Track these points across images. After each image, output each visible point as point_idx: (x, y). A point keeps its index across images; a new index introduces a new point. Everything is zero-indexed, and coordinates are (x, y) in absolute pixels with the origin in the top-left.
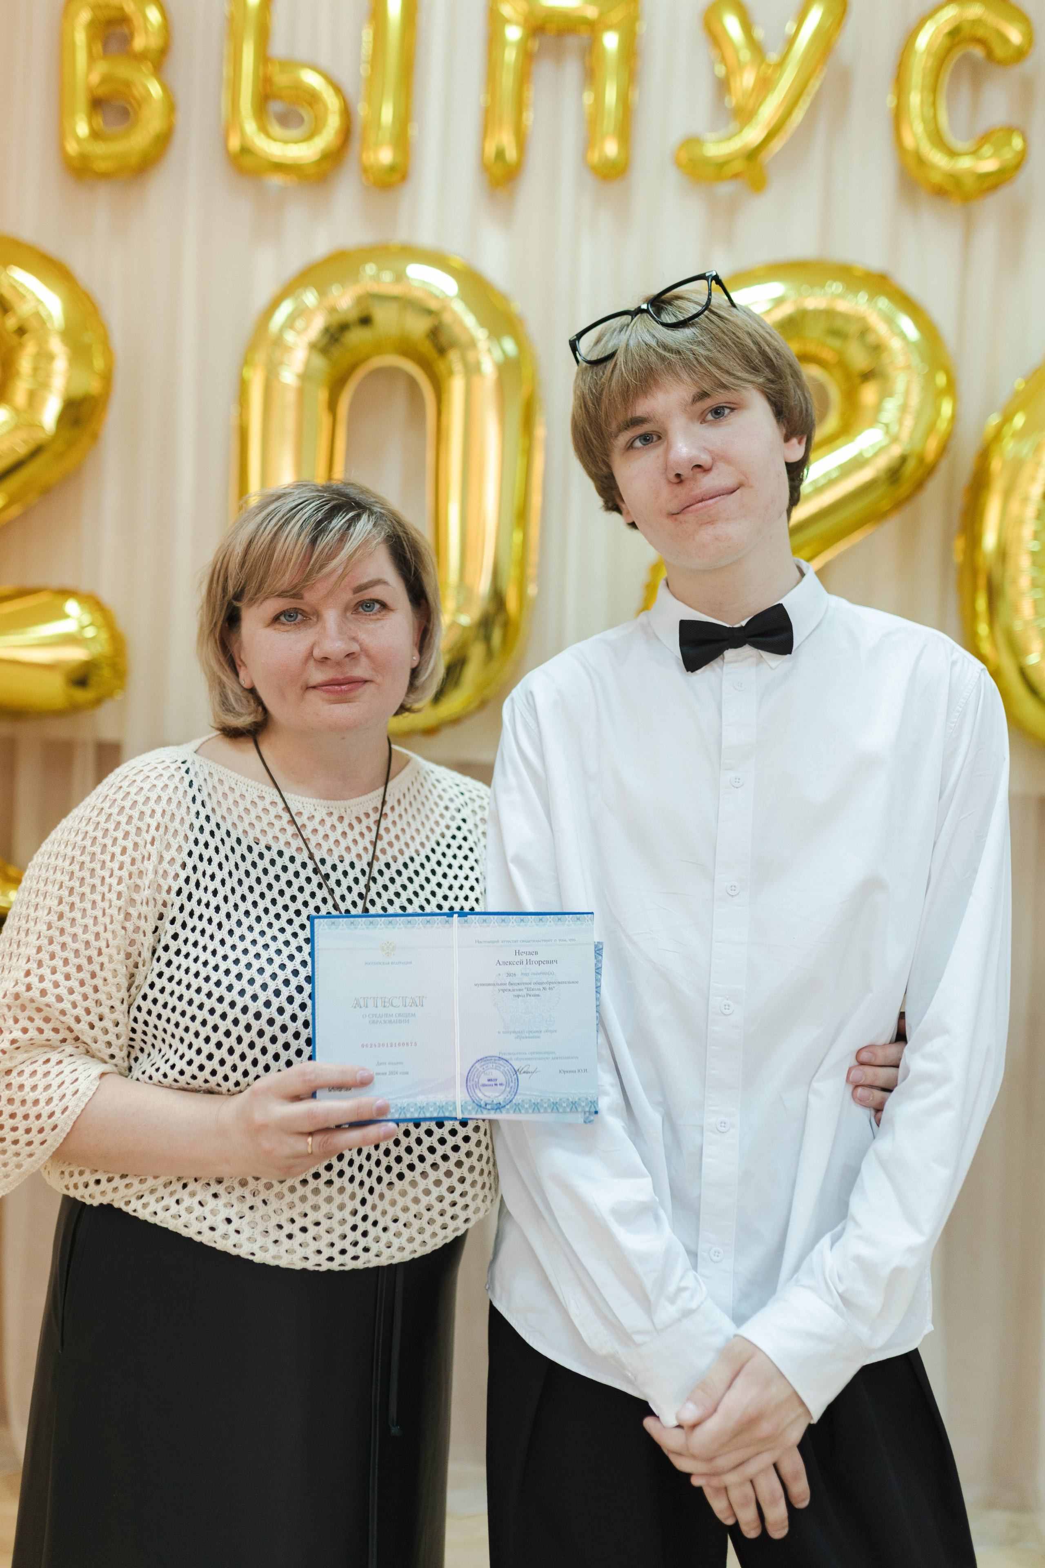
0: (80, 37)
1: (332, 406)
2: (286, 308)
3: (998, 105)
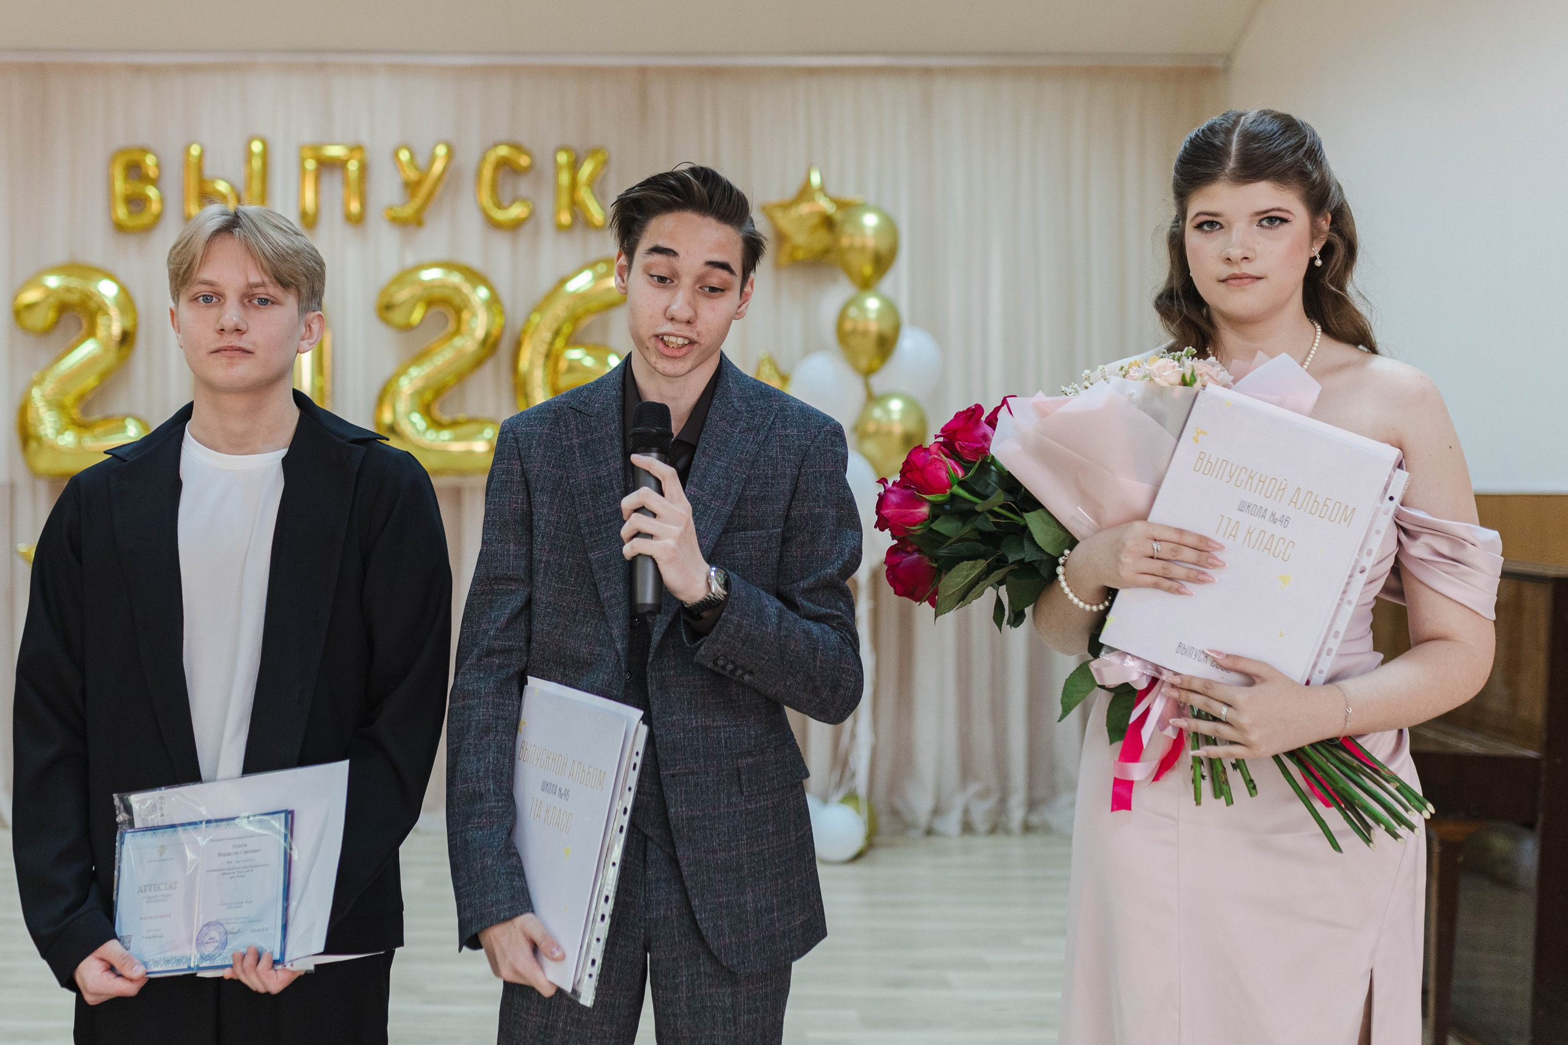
3: (524, 186)
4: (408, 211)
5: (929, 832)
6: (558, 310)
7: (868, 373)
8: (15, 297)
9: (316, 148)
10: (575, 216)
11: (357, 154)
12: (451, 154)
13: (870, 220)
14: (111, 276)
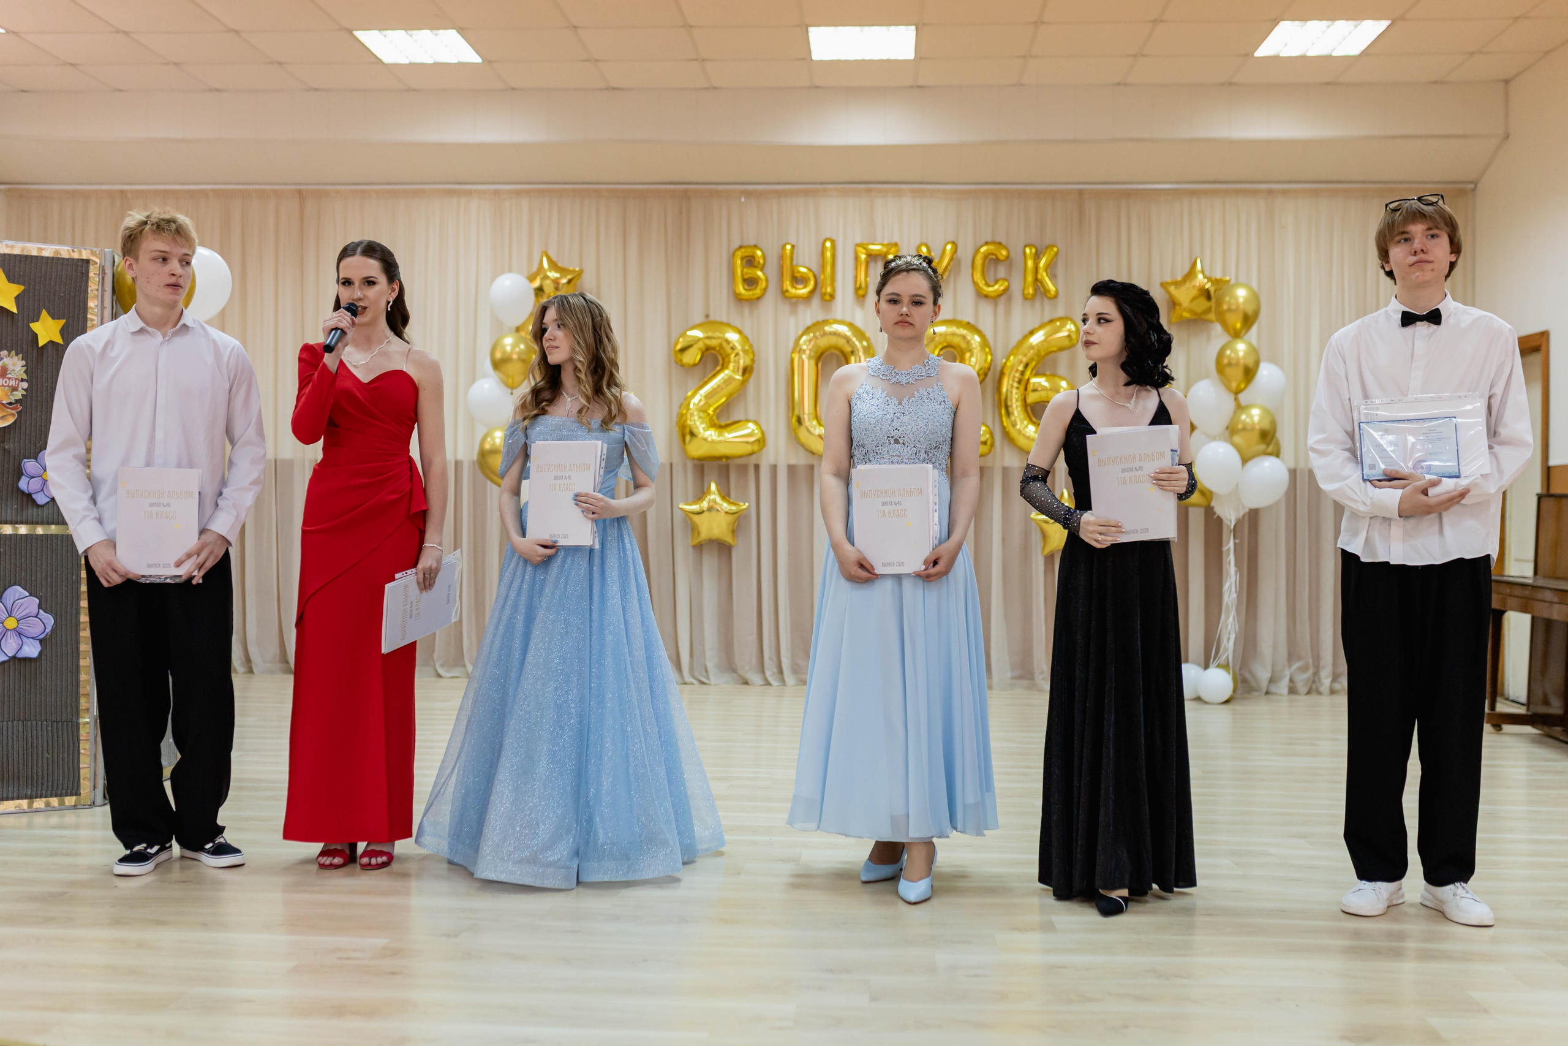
0: (739, 262)
1: (817, 364)
2: (804, 338)
3: (1002, 272)
5: (1267, 693)
6: (1026, 354)
7: (1237, 393)
8: (673, 339)
9: (865, 246)
10: (1036, 290)
11: (893, 250)
12: (955, 251)
13: (1241, 293)
14: (735, 328)
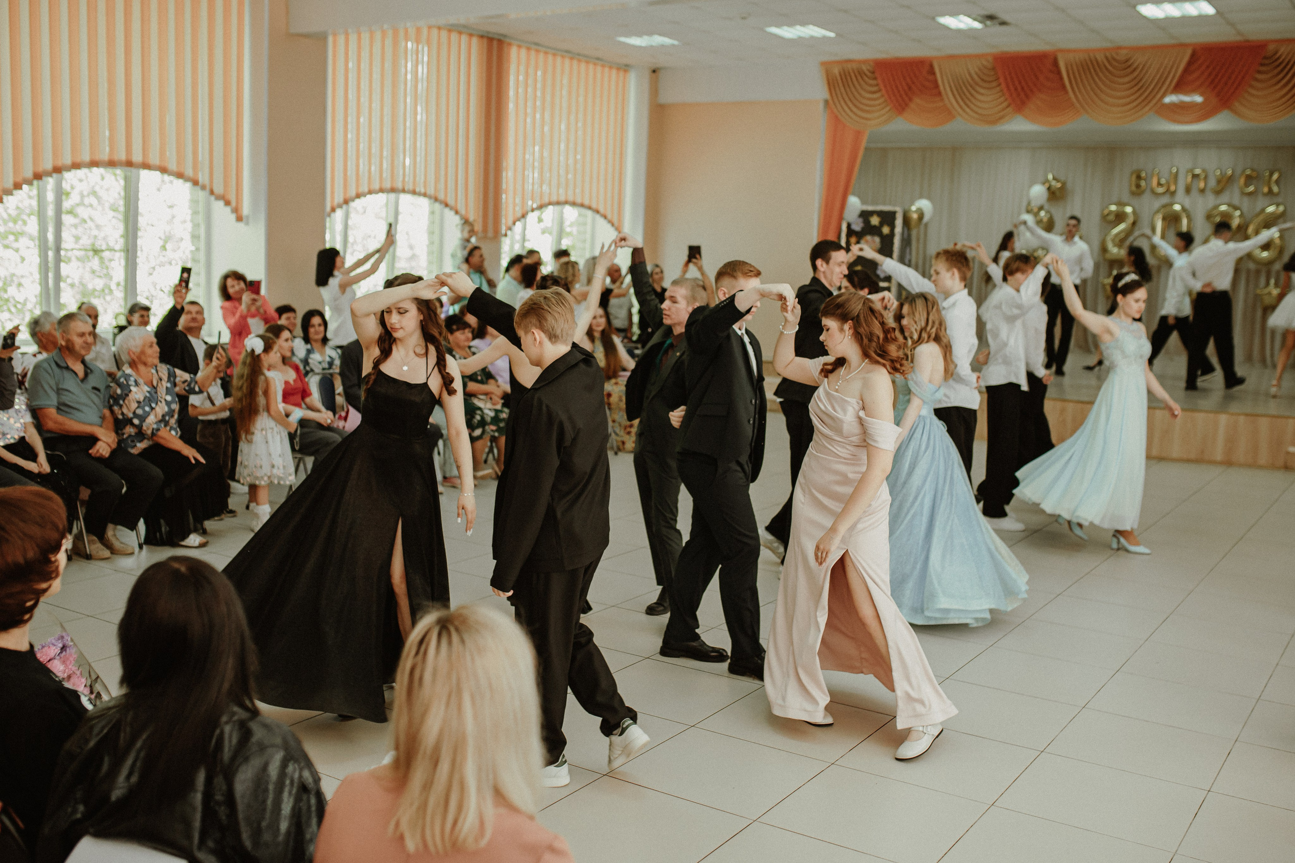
0: (1134, 177)
1: (1165, 222)
2: (1160, 212)
3: (1254, 182)
4: (1219, 188)
6: (1261, 217)
8: (1103, 210)
9: (1191, 170)
10: (1269, 191)
11: (1204, 172)
12: (1233, 171)
14: (1129, 205)
